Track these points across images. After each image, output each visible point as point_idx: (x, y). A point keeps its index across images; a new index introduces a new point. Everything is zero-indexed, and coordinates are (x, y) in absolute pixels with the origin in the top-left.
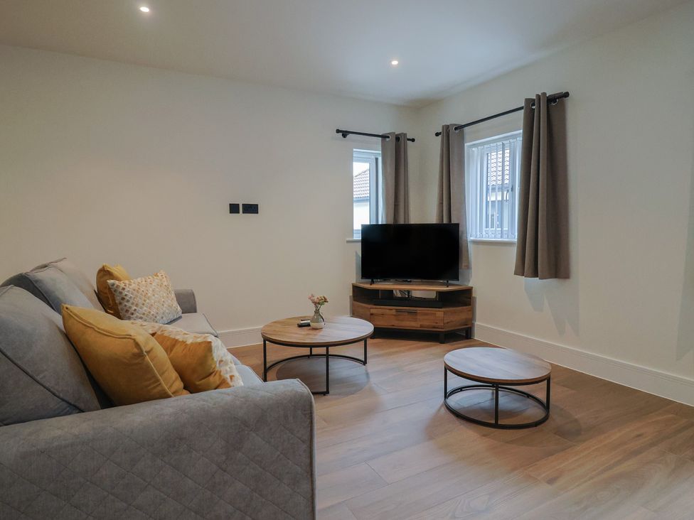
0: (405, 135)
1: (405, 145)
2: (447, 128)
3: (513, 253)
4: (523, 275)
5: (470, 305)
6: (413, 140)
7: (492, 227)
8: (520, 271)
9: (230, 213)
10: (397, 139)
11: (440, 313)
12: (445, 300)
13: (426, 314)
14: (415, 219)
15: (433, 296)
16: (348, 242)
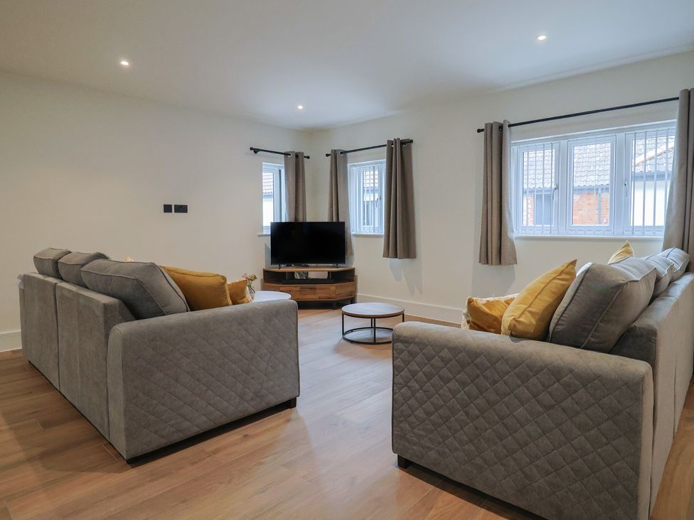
0: (303, 153)
1: (303, 161)
2: (335, 152)
3: (382, 242)
4: (396, 257)
5: (353, 281)
6: (308, 157)
7: (368, 224)
8: (387, 255)
9: (165, 212)
10: (297, 156)
11: (333, 287)
12: (335, 278)
13: (323, 289)
14: (310, 218)
15: (325, 276)
16: (259, 236)
